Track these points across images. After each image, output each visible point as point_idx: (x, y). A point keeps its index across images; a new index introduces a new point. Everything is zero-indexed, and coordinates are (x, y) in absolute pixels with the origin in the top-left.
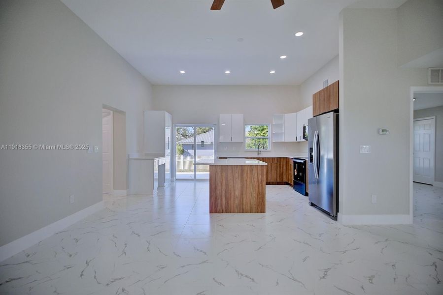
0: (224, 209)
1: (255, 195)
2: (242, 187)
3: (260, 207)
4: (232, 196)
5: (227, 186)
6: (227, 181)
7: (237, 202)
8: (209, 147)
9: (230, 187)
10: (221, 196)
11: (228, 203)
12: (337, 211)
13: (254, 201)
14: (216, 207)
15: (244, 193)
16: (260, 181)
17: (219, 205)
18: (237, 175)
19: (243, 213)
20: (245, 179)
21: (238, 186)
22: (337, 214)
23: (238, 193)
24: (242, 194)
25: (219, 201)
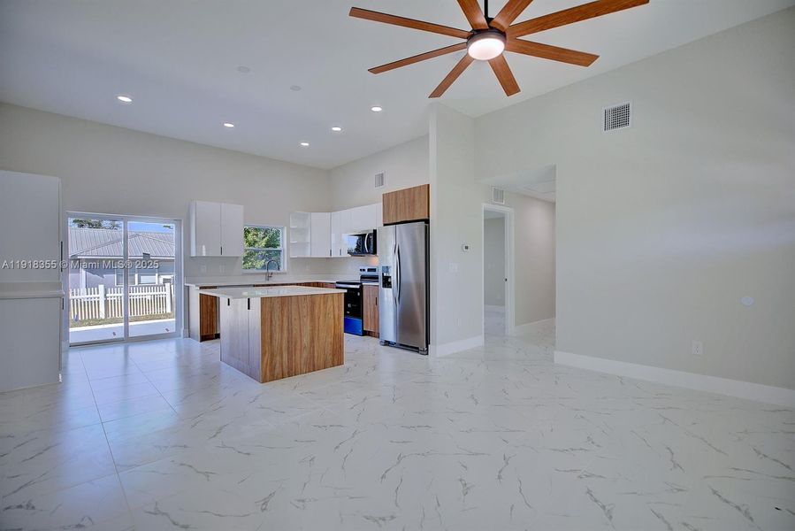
0: (286, 371)
1: (330, 340)
2: (313, 330)
3: (336, 358)
4: (298, 347)
5: (290, 331)
6: (290, 322)
7: (305, 354)
8: (161, 266)
9: (294, 332)
10: (281, 348)
11: (291, 359)
12: (428, 343)
13: (329, 350)
14: (273, 369)
15: (316, 339)
16: (337, 316)
17: (278, 365)
18: (305, 310)
19: (314, 370)
20: (317, 317)
21: (307, 329)
22: (427, 347)
23: (306, 341)
24: (312, 341)
25: (278, 358)
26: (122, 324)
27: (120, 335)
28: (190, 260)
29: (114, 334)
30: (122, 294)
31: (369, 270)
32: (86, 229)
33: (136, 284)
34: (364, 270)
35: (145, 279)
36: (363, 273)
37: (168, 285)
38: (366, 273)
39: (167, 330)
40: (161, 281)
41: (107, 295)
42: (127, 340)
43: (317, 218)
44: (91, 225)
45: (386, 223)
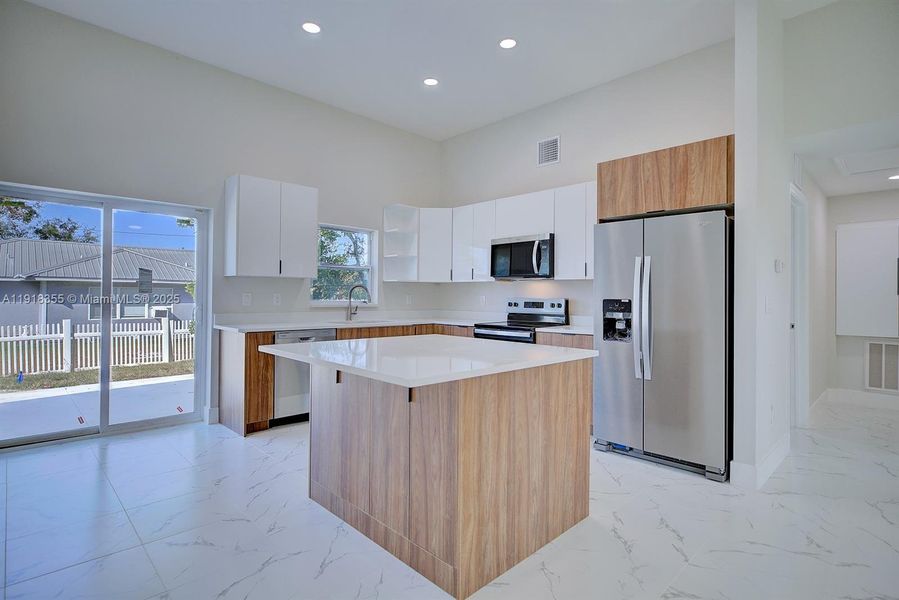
0: (503, 556)
3: (579, 504)
4: (524, 493)
5: (511, 457)
6: (511, 436)
7: (534, 508)
9: (518, 457)
10: (496, 502)
12: (730, 457)
13: (569, 489)
15: (551, 467)
17: (490, 546)
18: (535, 403)
20: (553, 415)
22: (728, 466)
24: (546, 474)
25: (491, 526)
26: (96, 387)
27: (93, 420)
28: (224, 282)
29: (81, 420)
30: (98, 334)
31: (527, 305)
32: (51, 242)
33: (118, 317)
34: (516, 305)
35: (130, 311)
36: (514, 310)
37: (165, 320)
38: (521, 310)
39: (180, 409)
40: (153, 314)
41: (75, 335)
42: (106, 431)
43: (432, 217)
44: (57, 237)
45: (604, 218)
